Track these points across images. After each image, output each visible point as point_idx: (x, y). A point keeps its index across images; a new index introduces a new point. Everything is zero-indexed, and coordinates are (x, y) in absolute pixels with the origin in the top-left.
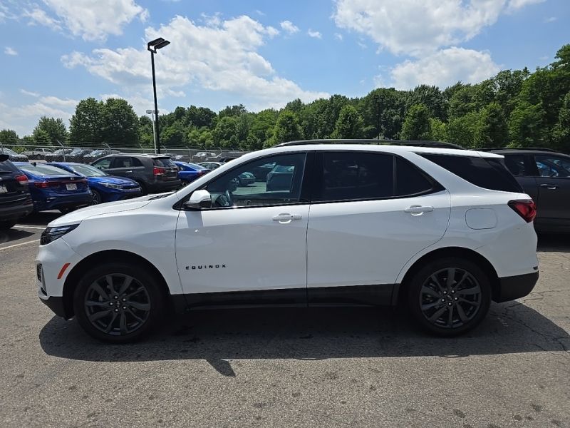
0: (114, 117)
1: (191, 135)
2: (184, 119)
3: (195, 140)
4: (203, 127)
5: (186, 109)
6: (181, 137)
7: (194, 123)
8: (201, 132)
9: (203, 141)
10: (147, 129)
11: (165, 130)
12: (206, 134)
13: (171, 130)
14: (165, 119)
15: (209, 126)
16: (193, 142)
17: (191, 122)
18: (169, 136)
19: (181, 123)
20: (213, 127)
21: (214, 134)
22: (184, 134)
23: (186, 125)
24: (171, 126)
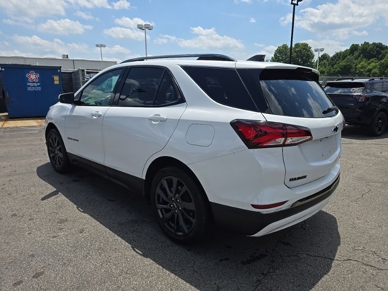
0: (298, 56)
1: (359, 66)
2: (356, 53)
3: (362, 70)
4: (371, 59)
5: (360, 45)
6: (351, 68)
7: (365, 57)
8: (369, 64)
9: (370, 70)
10: (324, 63)
11: (339, 63)
12: (374, 64)
13: (343, 63)
14: (341, 55)
15: (378, 58)
16: (360, 72)
17: (362, 56)
18: (341, 68)
19: (353, 57)
20: (382, 59)
21: (381, 65)
22: (353, 66)
23: (356, 58)
24: (343, 60)
